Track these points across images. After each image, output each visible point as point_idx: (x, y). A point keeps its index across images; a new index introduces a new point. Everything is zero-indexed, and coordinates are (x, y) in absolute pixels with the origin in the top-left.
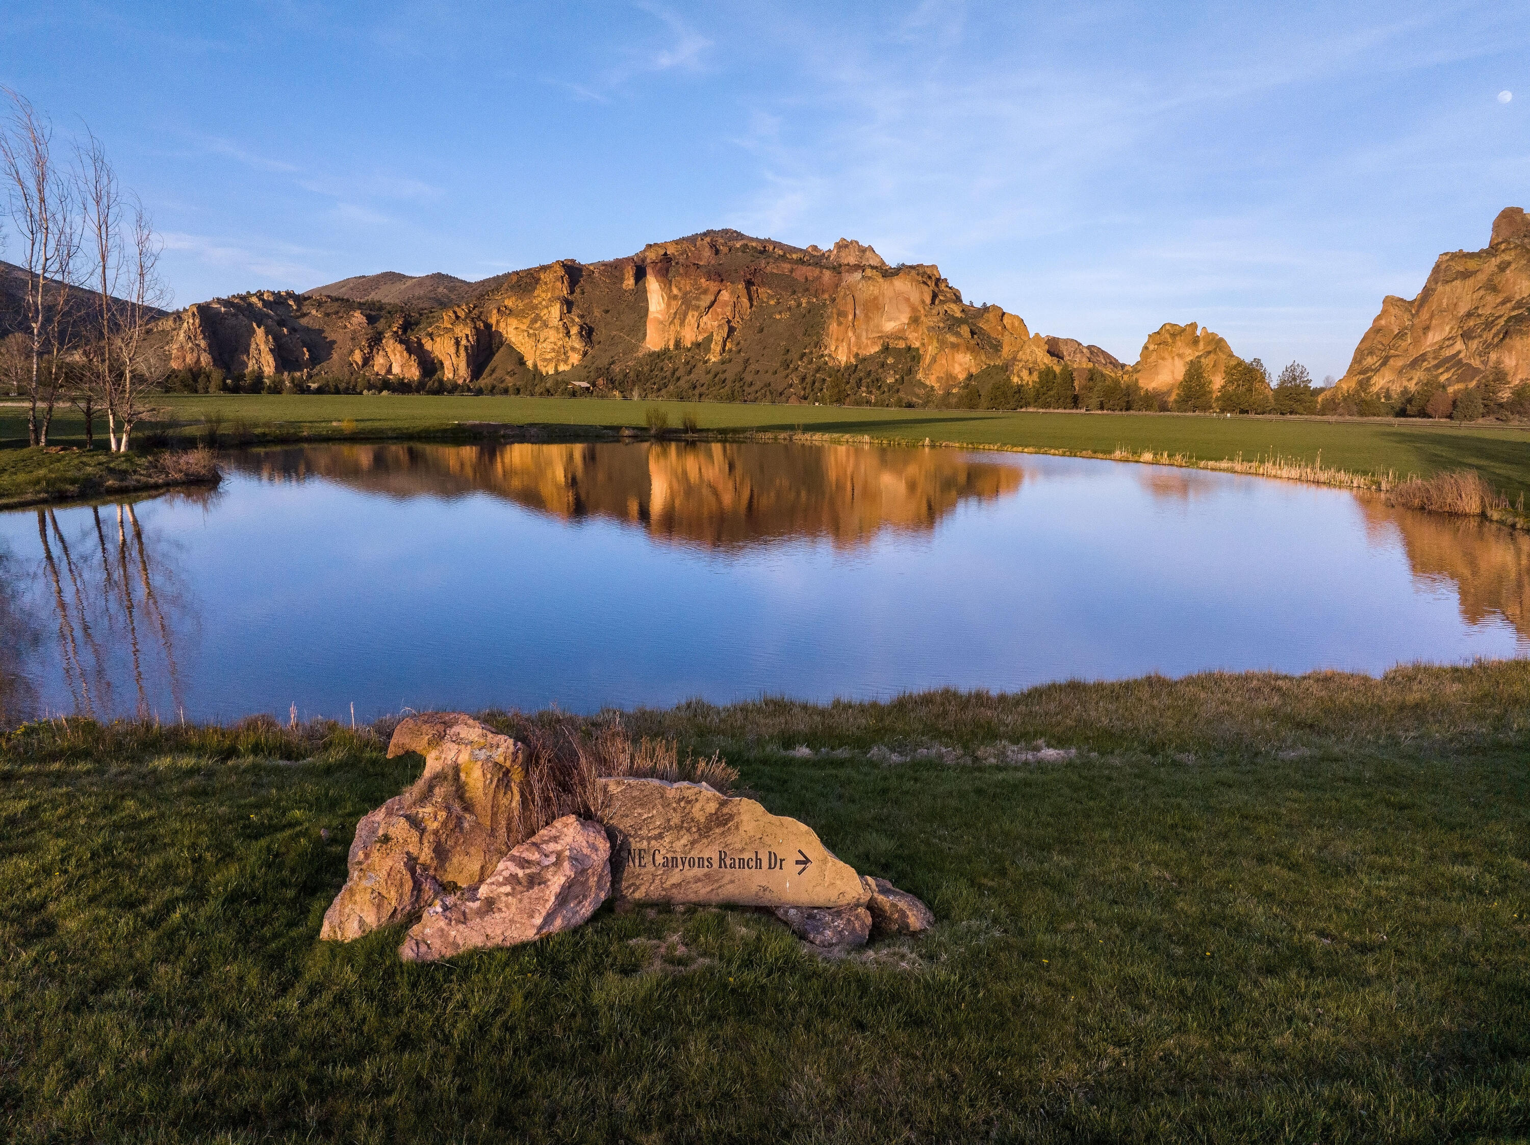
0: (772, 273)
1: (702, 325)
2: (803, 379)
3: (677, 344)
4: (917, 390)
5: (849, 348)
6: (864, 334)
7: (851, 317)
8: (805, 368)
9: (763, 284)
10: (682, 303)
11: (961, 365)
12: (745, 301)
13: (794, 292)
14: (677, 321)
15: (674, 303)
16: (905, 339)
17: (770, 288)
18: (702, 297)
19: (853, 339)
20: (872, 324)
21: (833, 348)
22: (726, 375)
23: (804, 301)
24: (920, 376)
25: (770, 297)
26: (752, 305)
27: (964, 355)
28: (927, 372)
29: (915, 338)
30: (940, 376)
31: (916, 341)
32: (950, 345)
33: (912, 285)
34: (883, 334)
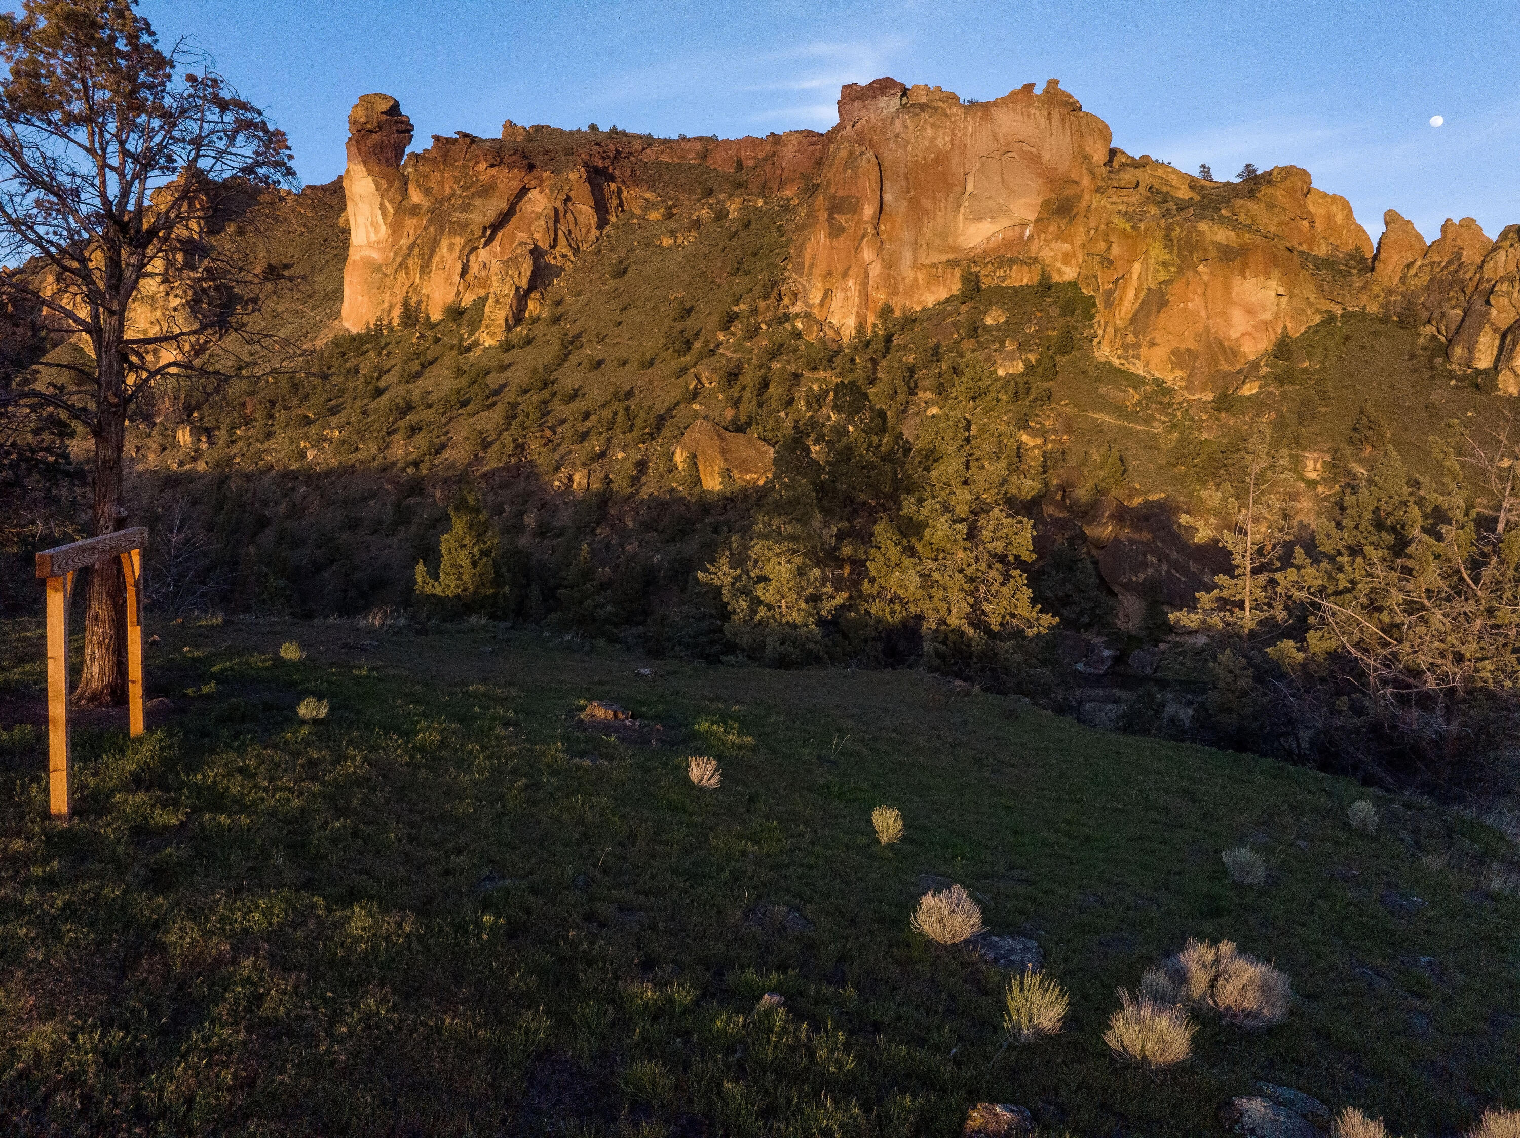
0: (658, 164)
1: (475, 268)
2: (732, 376)
3: (410, 317)
4: (1105, 390)
5: (864, 294)
6: (908, 254)
7: (869, 211)
8: (739, 347)
9: (635, 180)
10: (431, 222)
11: (1250, 311)
12: (586, 211)
13: (710, 193)
14: (414, 263)
15: (411, 225)
17: (652, 188)
18: (478, 202)
19: (875, 270)
20: (928, 226)
21: (816, 297)
22: (509, 374)
23: (734, 207)
24: (1105, 353)
25: (649, 206)
26: (602, 223)
27: (1261, 279)
28: (1131, 339)
29: (1065, 255)
30: (1183, 346)
31: (1066, 263)
32: (1213, 254)
33: (1049, 118)
34: (961, 256)
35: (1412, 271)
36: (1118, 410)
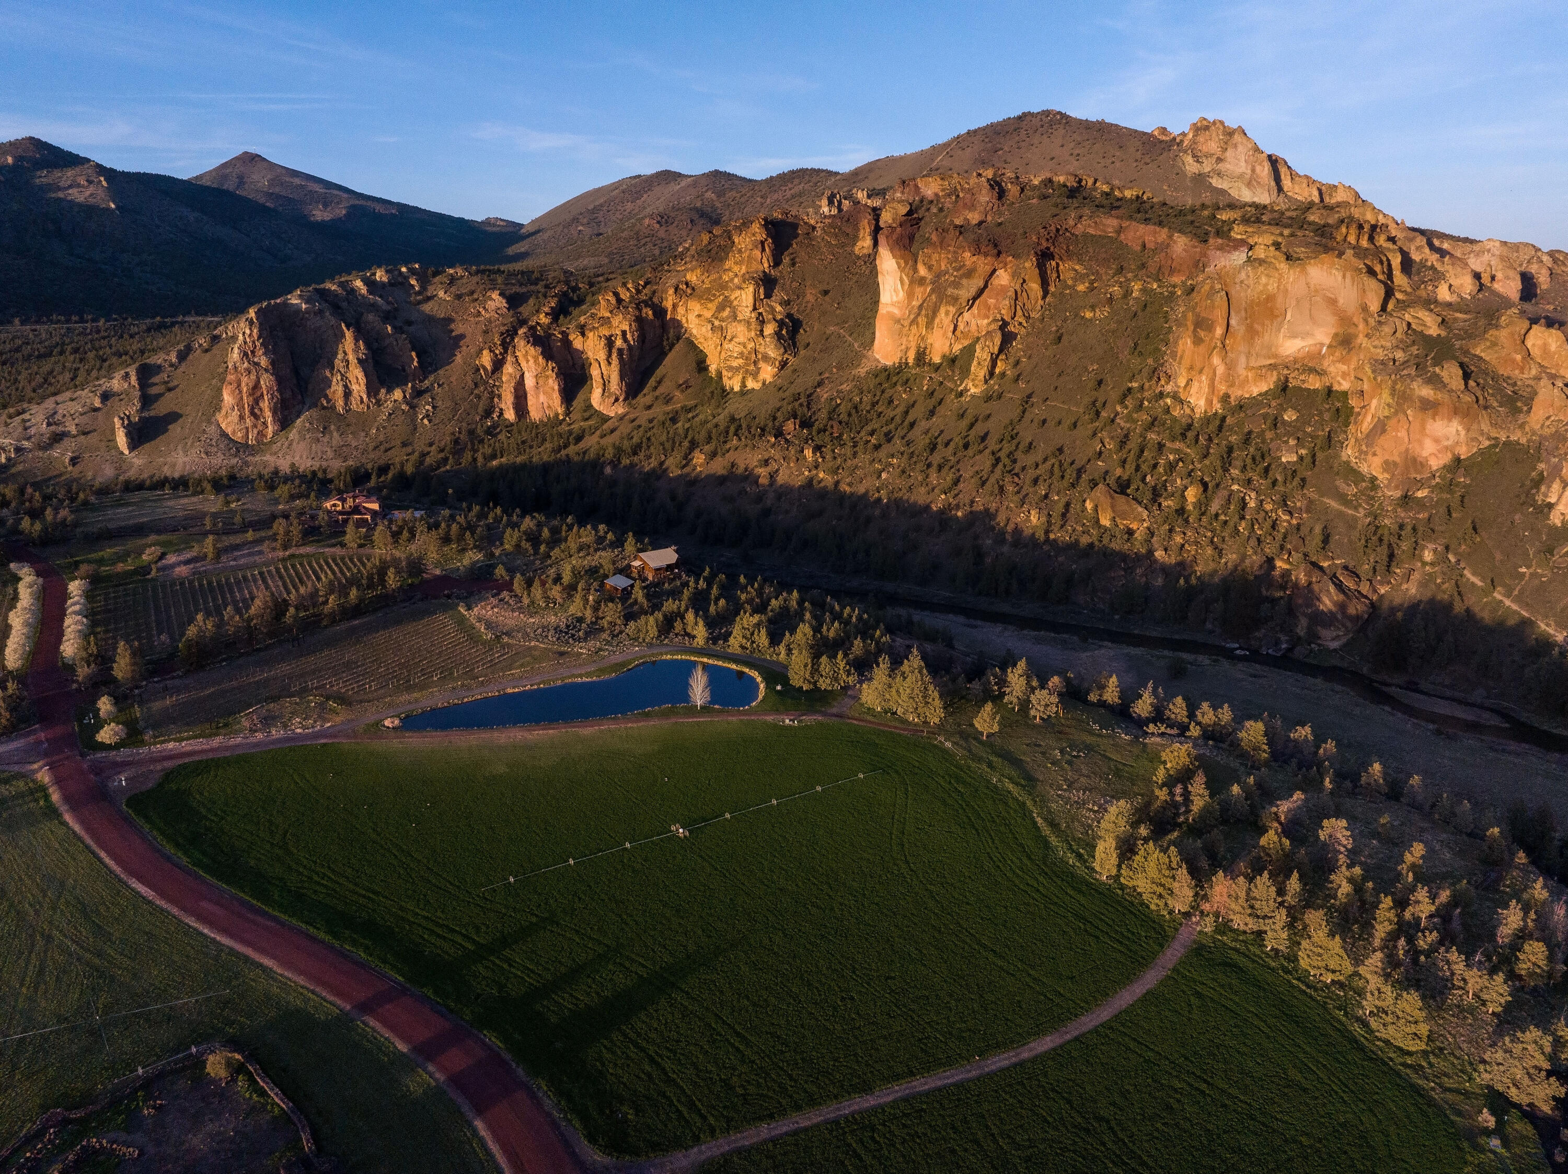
0: (1085, 235)
1: (961, 326)
2: (1123, 442)
3: (921, 357)
4: (1340, 483)
5: (1212, 386)
6: (1243, 360)
7: (1219, 331)
8: (1129, 418)
9: (1070, 255)
10: (933, 290)
11: (1437, 441)
12: (1035, 287)
13: (1121, 270)
14: (922, 320)
15: (920, 292)
16: (1321, 373)
17: (1080, 262)
18: (964, 281)
19: (1221, 369)
20: (1258, 342)
21: (1182, 382)
22: (990, 425)
23: (1136, 287)
24: (1349, 453)
25: (1079, 277)
26: (1046, 293)
27: (1445, 421)
28: (1364, 448)
29: (1343, 373)
30: (1391, 459)
31: (1344, 379)
32: (1418, 404)
33: (1344, 277)
34: (1279, 361)
35: (1548, 423)
36: (1343, 498)
